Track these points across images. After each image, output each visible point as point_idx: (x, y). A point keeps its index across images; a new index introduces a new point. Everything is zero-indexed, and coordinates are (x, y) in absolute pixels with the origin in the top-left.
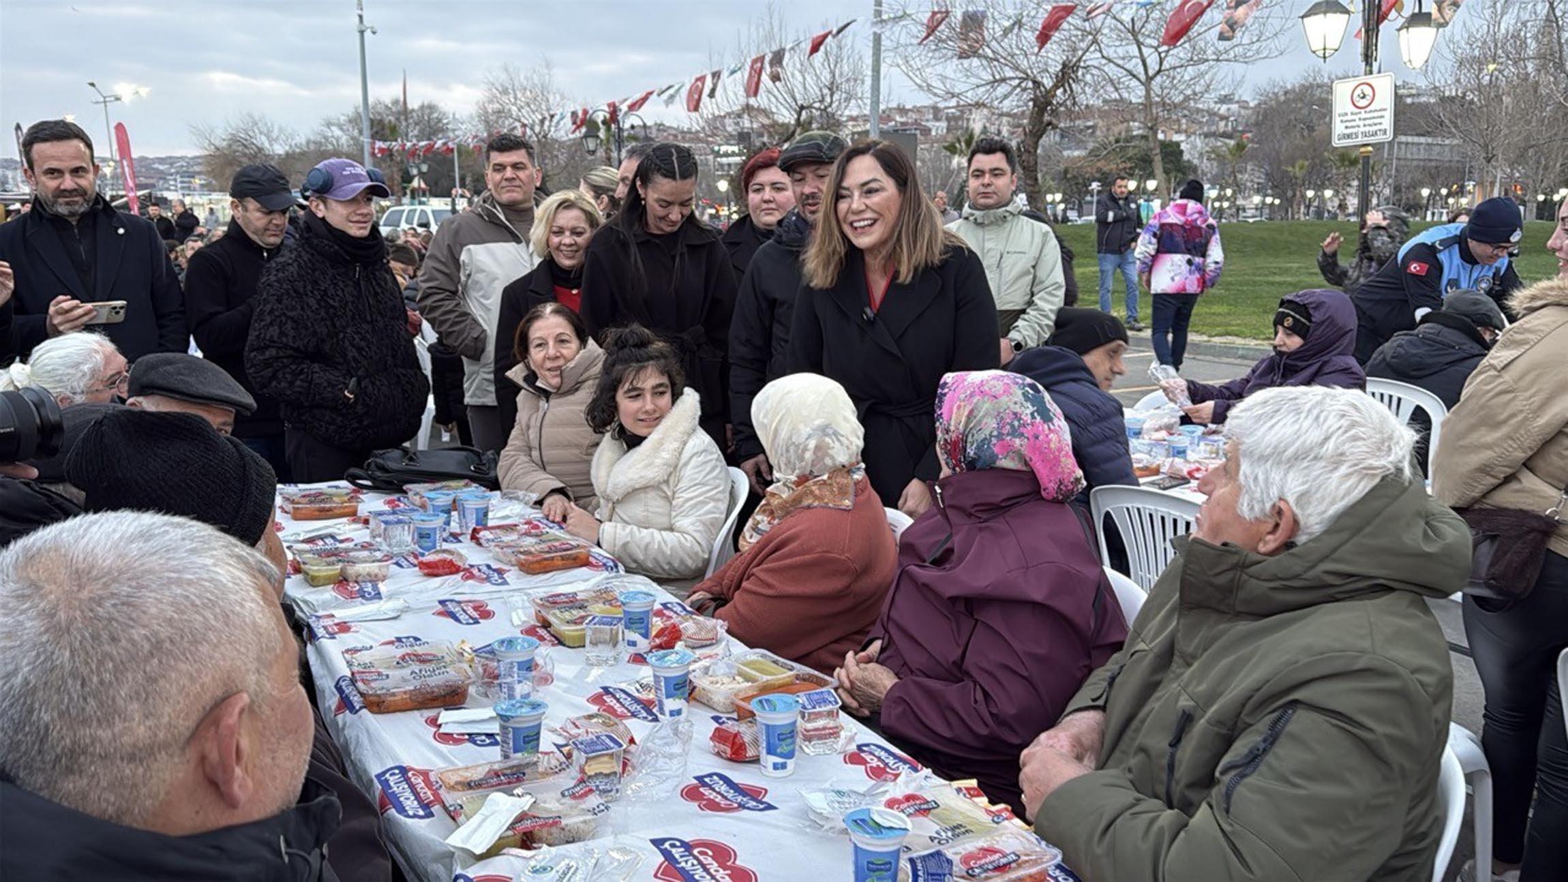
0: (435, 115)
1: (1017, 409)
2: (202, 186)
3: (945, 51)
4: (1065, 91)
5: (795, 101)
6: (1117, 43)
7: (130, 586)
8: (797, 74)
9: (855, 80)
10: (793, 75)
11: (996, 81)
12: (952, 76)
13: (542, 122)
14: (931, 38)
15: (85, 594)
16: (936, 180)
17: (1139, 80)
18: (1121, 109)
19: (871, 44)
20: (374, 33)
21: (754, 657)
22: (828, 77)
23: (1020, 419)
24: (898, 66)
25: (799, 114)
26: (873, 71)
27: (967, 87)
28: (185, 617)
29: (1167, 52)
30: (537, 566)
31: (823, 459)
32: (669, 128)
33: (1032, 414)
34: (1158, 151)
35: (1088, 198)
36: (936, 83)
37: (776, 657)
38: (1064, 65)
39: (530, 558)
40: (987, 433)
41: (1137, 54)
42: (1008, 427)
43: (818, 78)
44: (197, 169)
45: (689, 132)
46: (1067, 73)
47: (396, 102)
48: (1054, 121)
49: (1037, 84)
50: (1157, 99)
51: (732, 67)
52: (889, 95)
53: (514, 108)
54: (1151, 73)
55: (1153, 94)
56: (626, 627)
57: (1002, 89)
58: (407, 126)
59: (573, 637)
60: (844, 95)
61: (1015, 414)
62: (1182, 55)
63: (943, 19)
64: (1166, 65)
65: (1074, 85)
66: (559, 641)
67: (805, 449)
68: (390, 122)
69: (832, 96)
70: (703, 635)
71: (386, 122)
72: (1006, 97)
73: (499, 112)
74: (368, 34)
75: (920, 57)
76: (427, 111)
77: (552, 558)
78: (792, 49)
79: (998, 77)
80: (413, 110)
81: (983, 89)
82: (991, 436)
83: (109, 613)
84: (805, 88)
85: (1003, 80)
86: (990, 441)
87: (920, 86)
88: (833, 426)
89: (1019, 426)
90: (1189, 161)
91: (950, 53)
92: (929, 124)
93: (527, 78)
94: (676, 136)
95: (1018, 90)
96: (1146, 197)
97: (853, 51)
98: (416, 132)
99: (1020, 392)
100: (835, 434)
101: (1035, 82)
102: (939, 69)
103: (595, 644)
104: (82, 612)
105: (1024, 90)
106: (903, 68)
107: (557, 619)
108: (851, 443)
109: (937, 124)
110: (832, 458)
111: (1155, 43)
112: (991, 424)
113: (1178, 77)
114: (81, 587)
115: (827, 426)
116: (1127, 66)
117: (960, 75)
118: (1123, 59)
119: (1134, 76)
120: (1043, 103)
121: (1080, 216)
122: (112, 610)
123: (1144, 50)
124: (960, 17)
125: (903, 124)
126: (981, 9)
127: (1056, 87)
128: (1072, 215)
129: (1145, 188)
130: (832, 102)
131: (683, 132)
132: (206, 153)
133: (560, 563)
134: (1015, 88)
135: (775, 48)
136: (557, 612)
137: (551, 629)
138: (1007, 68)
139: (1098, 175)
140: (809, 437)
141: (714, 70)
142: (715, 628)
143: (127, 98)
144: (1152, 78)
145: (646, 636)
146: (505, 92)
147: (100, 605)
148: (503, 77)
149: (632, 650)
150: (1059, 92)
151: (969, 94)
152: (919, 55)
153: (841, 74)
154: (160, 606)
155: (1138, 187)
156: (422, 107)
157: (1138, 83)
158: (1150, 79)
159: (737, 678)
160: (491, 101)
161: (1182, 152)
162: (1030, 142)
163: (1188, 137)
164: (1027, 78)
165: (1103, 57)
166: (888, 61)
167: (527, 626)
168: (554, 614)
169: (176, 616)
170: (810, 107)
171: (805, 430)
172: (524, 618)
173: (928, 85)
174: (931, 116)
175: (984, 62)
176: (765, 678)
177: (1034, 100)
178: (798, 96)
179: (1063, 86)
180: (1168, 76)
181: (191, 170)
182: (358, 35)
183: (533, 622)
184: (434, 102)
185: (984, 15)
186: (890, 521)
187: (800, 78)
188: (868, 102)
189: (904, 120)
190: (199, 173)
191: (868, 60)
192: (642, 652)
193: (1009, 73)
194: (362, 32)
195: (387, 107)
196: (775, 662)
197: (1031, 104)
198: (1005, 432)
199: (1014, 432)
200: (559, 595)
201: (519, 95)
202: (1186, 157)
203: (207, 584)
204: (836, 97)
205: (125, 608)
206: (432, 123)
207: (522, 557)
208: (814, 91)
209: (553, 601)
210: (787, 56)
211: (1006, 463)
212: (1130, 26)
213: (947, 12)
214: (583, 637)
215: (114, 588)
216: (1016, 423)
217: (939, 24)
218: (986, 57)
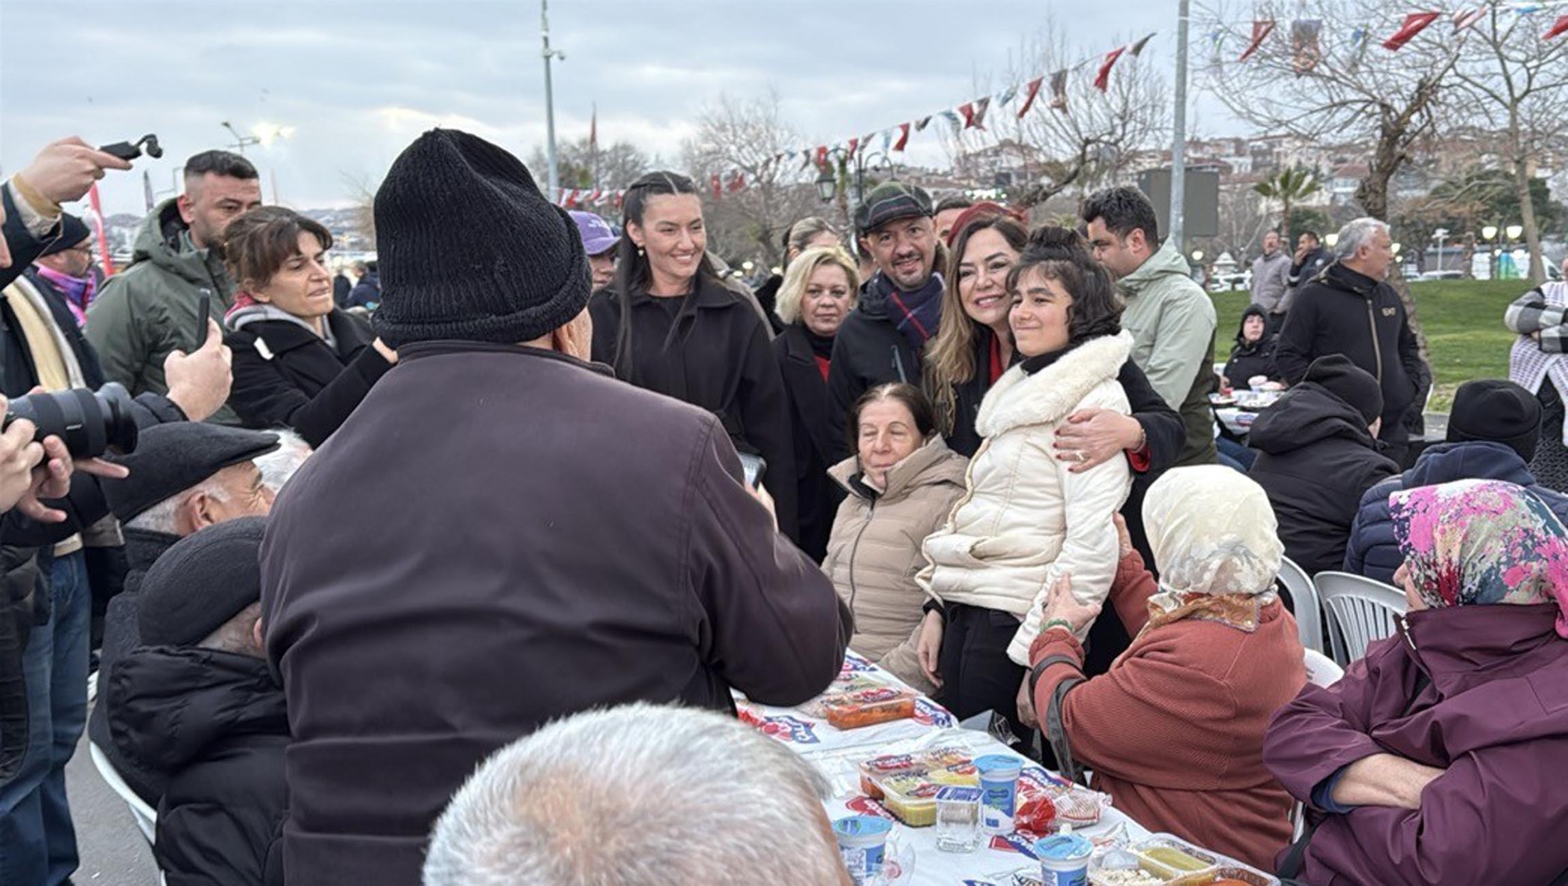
0: (631, 158)
1: (1527, 524)
2: (353, 244)
3: (1269, 70)
4: (1422, 116)
5: (1079, 133)
6: (1476, 57)
7: (670, 837)
8: (1082, 101)
9: (1154, 107)
10: (1076, 103)
11: (1335, 105)
12: (1279, 100)
13: (766, 164)
14: (1253, 54)
15: (611, 847)
16: (1239, 228)
17: (1501, 102)
18: (1483, 140)
19: (1175, 62)
20: (562, 58)
21: (1158, 845)
22: (1120, 104)
23: (1532, 537)
24: (1212, 88)
25: (1084, 149)
26: (1177, 95)
27: (1298, 113)
28: (740, 877)
29: (1538, 67)
30: (852, 719)
31: (1226, 582)
32: (913, 169)
33: (1544, 528)
34: (1527, 189)
35: (1431, 249)
36: (1258, 108)
37: (1188, 845)
38: (1421, 85)
39: (845, 710)
40: (1493, 559)
41: (1500, 70)
42: (1520, 549)
43: (1108, 105)
44: (345, 224)
45: (935, 173)
46: (1425, 94)
47: (583, 143)
48: (1409, 155)
49: (1386, 108)
50: (1524, 126)
51: (1003, 94)
52: (1195, 125)
53: (733, 148)
54: (1517, 94)
55: (1519, 120)
56: (985, 802)
57: (1342, 115)
58: (598, 171)
59: (918, 814)
60: (1139, 126)
61: (1526, 531)
62: (1556, 71)
63: (1267, 31)
64: (1536, 84)
65: (1433, 109)
66: (896, 815)
67: (1205, 568)
68: (578, 165)
69: (1124, 126)
70: (1082, 812)
71: (574, 166)
72: (1346, 124)
73: (715, 152)
74: (554, 60)
75: (1237, 76)
76: (621, 153)
77: (871, 710)
78: (1076, 69)
79: (1336, 100)
80: (604, 152)
81: (1317, 116)
82: (1499, 563)
83: (643, 876)
84: (1091, 118)
85: (1344, 104)
86: (1499, 570)
87: (1239, 113)
88: (1245, 544)
89: (1534, 546)
90: (1557, 202)
91: (1277, 72)
92: (1231, 161)
93: (748, 111)
94: (919, 179)
95: (1363, 115)
96: (1504, 247)
97: (1150, 72)
98: (608, 178)
99: (1523, 503)
100: (1247, 554)
101: (1383, 106)
102: (1262, 92)
103: (947, 821)
104: (609, 874)
105: (1370, 115)
106: (1218, 90)
107: (889, 787)
108: (1265, 568)
109: (1241, 160)
110: (1238, 583)
111: (1522, 57)
112: (1497, 549)
113: (1552, 98)
114: (605, 838)
115: (1238, 544)
116: (1486, 86)
117: (1288, 99)
118: (1483, 76)
119: (1496, 98)
120: (1393, 132)
121: (1421, 270)
122: (649, 873)
123: (1508, 64)
124: (1288, 27)
125: (1197, 160)
126: (1315, 18)
127: (1411, 111)
128: (1411, 270)
129: (1505, 237)
130: (1124, 134)
131: (928, 174)
132: (360, 205)
133: (880, 715)
134: (1358, 113)
135: (1055, 69)
136: (892, 780)
137: (885, 803)
138: (1347, 90)
139: (1443, 221)
140: (1213, 554)
141: (981, 97)
142: (1096, 803)
143: (266, 142)
144: (1519, 100)
145: (1009, 813)
146: (722, 128)
147: (633, 865)
148: (720, 110)
149: (993, 831)
150: (1415, 118)
151: (1301, 122)
152: (1238, 75)
153: (1136, 101)
154: (708, 862)
155: (1497, 236)
156: (615, 148)
157: (1501, 106)
158: (1516, 101)
159: (1142, 872)
160: (706, 140)
161: (1548, 191)
162: (1377, 179)
163: (1556, 172)
164: (1373, 101)
165: (1457, 75)
166: (1199, 83)
167: (852, 797)
168: (889, 783)
169: (728, 877)
170: (1098, 140)
171: (1210, 545)
172: (849, 788)
173: (1250, 112)
174: (1232, 151)
175: (1320, 82)
176: (1182, 874)
177: (1384, 129)
178: (1082, 127)
179: (1419, 110)
180: (1539, 98)
181: (340, 225)
182: (542, 61)
183: (859, 793)
184: (631, 142)
185: (1319, 24)
186: (1308, 665)
187: (1085, 106)
188: (1171, 133)
189: (1199, 155)
190: (350, 229)
191: (1171, 82)
192: (1005, 834)
193: (1351, 95)
194: (547, 58)
195: (574, 149)
196: (1188, 851)
197: (1378, 133)
198: (1517, 556)
199: (1528, 555)
200: (889, 758)
201: (739, 132)
202: (1553, 197)
203: (764, 825)
204: (1129, 127)
205: (664, 869)
206: (628, 167)
207: (835, 708)
208: (1102, 121)
209: (882, 766)
210: (1070, 79)
211: (1518, 596)
212: (1490, 36)
213: (1274, 24)
214: (934, 812)
215: (651, 839)
216: (1529, 543)
217: (1264, 35)
218: (1321, 76)
